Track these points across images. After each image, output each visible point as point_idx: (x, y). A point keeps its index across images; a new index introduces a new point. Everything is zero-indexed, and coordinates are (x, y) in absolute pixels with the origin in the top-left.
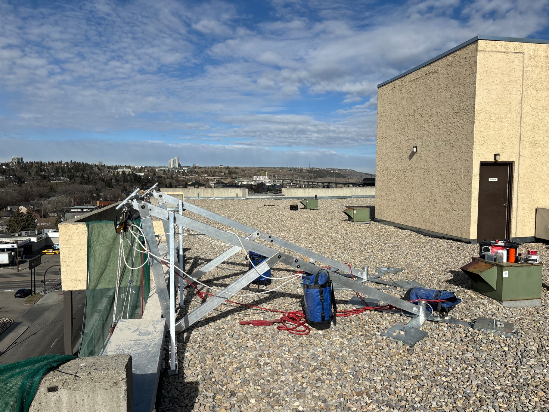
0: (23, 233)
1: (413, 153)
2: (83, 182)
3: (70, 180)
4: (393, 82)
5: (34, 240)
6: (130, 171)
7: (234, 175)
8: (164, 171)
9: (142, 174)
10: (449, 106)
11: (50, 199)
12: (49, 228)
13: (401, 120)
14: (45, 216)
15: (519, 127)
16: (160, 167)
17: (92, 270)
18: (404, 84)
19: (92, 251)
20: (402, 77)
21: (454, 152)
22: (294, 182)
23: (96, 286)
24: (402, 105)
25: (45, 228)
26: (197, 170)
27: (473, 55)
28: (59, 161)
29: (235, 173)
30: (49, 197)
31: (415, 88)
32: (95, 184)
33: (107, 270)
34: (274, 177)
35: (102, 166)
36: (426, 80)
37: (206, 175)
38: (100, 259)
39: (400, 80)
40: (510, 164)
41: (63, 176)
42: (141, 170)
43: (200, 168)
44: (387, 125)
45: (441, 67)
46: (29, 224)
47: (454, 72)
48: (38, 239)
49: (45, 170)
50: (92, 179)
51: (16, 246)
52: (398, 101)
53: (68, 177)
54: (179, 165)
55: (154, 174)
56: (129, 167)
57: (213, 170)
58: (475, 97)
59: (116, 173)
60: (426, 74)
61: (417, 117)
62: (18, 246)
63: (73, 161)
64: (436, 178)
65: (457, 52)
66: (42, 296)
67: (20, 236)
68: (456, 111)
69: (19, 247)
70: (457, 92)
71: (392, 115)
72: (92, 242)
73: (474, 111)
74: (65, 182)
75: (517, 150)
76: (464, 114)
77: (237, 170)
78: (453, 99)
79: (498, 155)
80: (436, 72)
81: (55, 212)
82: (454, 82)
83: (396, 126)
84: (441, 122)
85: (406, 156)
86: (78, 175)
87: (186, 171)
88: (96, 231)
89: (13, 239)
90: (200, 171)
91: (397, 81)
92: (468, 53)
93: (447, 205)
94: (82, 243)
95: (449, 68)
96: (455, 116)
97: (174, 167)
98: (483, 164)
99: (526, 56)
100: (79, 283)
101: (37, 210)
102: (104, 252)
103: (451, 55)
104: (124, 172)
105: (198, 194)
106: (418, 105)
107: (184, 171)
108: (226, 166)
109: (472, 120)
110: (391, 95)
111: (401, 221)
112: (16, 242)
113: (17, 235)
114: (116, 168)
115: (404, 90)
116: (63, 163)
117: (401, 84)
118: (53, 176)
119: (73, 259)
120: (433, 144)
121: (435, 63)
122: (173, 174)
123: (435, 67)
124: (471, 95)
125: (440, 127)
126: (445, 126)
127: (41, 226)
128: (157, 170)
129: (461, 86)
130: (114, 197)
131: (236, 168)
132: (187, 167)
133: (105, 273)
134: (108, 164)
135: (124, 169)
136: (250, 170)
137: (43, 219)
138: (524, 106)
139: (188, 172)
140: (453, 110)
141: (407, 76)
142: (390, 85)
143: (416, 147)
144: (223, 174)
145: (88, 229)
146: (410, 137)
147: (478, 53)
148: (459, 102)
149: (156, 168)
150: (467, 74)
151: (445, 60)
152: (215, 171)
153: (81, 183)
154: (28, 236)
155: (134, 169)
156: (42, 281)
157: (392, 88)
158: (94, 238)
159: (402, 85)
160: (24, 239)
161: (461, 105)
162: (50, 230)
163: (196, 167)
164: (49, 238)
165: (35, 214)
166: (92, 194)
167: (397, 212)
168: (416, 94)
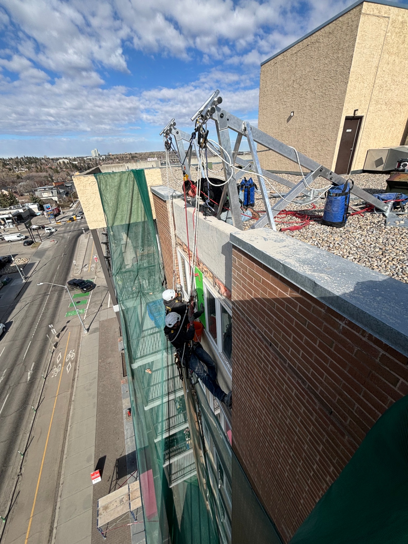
0: (12, 207)
1: (290, 117)
2: (38, 170)
3: (29, 170)
4: (275, 58)
5: (21, 211)
6: (68, 161)
7: (135, 159)
8: (90, 159)
9: (76, 163)
10: (326, 72)
11: (20, 184)
12: (28, 202)
13: (280, 91)
14: (22, 195)
15: (372, 88)
16: (87, 157)
17: (107, 212)
18: (286, 58)
19: (104, 197)
20: (283, 52)
21: (327, 111)
22: (173, 160)
23: (113, 224)
24: (282, 78)
25: (26, 203)
26: (111, 157)
27: (356, 18)
28: (16, 157)
29: (136, 157)
30: (19, 183)
31: (296, 60)
32: (47, 172)
33: (118, 211)
34: (161, 158)
35: (47, 158)
36: (307, 51)
37: (117, 160)
38: (112, 203)
39: (282, 55)
40: (360, 118)
41: (23, 168)
42: (75, 160)
43: (113, 155)
44: (268, 98)
45: (322, 36)
46: (13, 202)
47: (335, 39)
48: (24, 210)
49: (8, 165)
50: (44, 169)
51: (11, 216)
52: (279, 75)
53: (27, 168)
54: (99, 155)
55: (84, 162)
56: (66, 158)
57: (121, 156)
58: (352, 60)
59: (58, 163)
60: (308, 45)
61: (296, 86)
62: (12, 215)
63: (26, 157)
64: (308, 134)
65: (340, 19)
66: (41, 243)
67: (11, 209)
68: (333, 76)
69: (14, 216)
70: (336, 57)
71: (273, 88)
72: (102, 191)
73: (349, 73)
74: (26, 171)
75: (367, 107)
76: (340, 76)
77: (137, 155)
78: (331, 64)
79: (357, 110)
80: (317, 41)
81: (27, 192)
82: (334, 48)
83: (276, 97)
84: (317, 88)
85: (284, 121)
86: (33, 166)
87: (104, 158)
88: (104, 182)
89: (7, 212)
90: (113, 157)
91: (279, 57)
92: (351, 18)
93: (315, 152)
94: (95, 192)
95: (331, 36)
96: (331, 80)
97: (96, 156)
98: (347, 118)
99: (390, 21)
100: (100, 223)
101: (15, 192)
102: (113, 198)
103: (334, 22)
104: (64, 162)
105: (128, 167)
106: (298, 76)
107: (103, 159)
108: (129, 153)
109: (346, 82)
110: (272, 70)
111: (277, 168)
112: (10, 213)
113: (8, 209)
114: (58, 159)
115: (286, 64)
116: (19, 158)
117: (283, 58)
118: (16, 168)
119: (92, 205)
120: (308, 107)
121: (317, 33)
122: (96, 161)
123: (317, 37)
124: (349, 58)
125: (316, 92)
126: (321, 90)
127: (22, 202)
128: (85, 159)
129: (340, 52)
130: (63, 179)
131: (136, 153)
132: (105, 155)
133: (117, 214)
134: (51, 158)
135: (63, 160)
136: (145, 154)
137: (21, 197)
138: (379, 69)
139: (106, 158)
140: (330, 75)
141: (289, 50)
142: (272, 61)
143: (293, 112)
144: (128, 158)
145: (97, 180)
146: (288, 104)
147: (361, 16)
148: (336, 67)
149: (84, 157)
150: (347, 39)
151: (327, 29)
152: (123, 157)
153: (37, 172)
154: (16, 209)
155: (70, 160)
156: (37, 235)
157: (274, 64)
158: (103, 187)
159: (285, 60)
160: (15, 211)
161: (338, 69)
162: (30, 204)
163: (110, 155)
164: (31, 209)
165: (14, 194)
166: (47, 178)
167: (274, 163)
168: (296, 66)
